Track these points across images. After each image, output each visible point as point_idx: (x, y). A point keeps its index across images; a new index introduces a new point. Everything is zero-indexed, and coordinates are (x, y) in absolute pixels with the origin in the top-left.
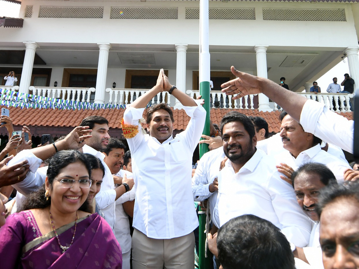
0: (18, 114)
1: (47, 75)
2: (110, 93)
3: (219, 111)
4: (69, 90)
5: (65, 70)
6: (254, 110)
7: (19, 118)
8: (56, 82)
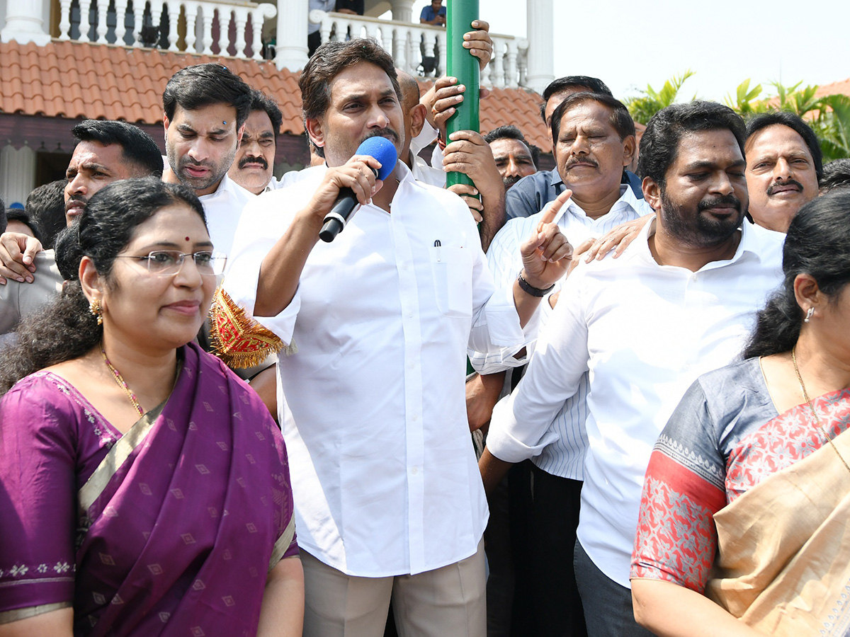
3: (158, 59)
6: (263, 63)
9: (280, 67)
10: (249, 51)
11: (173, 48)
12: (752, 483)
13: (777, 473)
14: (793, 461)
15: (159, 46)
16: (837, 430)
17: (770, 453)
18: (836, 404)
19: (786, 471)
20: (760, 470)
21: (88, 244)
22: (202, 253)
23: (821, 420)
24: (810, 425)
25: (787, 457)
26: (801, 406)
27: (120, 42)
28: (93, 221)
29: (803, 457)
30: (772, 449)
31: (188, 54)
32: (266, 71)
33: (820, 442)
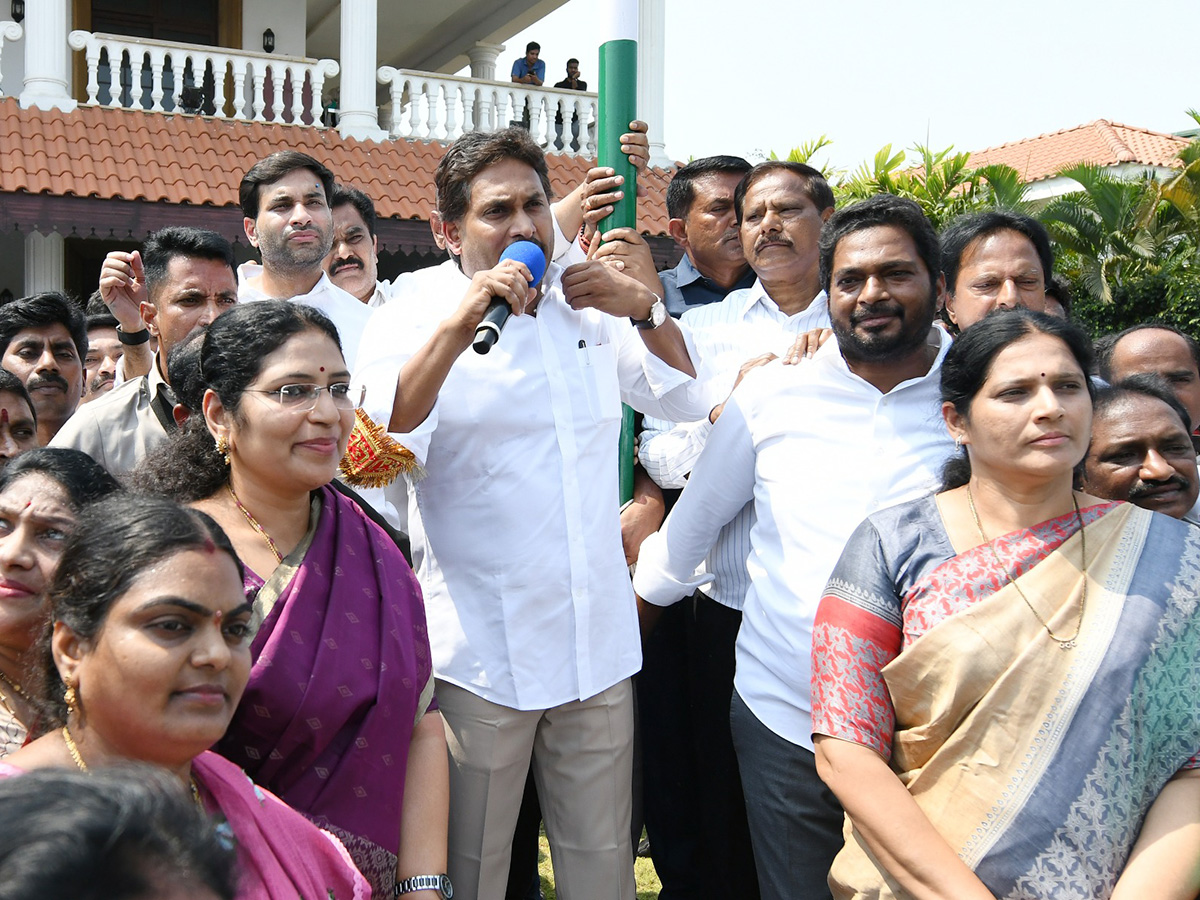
9: (344, 136)
10: (307, 117)
11: (220, 114)
12: (925, 627)
13: (953, 616)
14: (970, 604)
15: (203, 112)
16: (1019, 571)
17: (945, 596)
18: (1018, 544)
19: (962, 614)
20: (934, 613)
21: (212, 376)
22: (339, 384)
23: (1002, 561)
24: (989, 566)
25: (964, 601)
26: (980, 547)
27: (158, 108)
28: (216, 350)
29: (981, 600)
30: (947, 592)
31: (238, 121)
32: (328, 141)
33: (1000, 584)
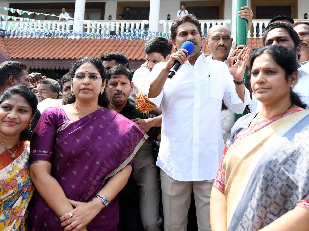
0: (74, 48)
1: (101, 9)
2: (164, 25)
4: (123, 22)
5: (119, 4)
7: (75, 52)
8: (110, 16)
